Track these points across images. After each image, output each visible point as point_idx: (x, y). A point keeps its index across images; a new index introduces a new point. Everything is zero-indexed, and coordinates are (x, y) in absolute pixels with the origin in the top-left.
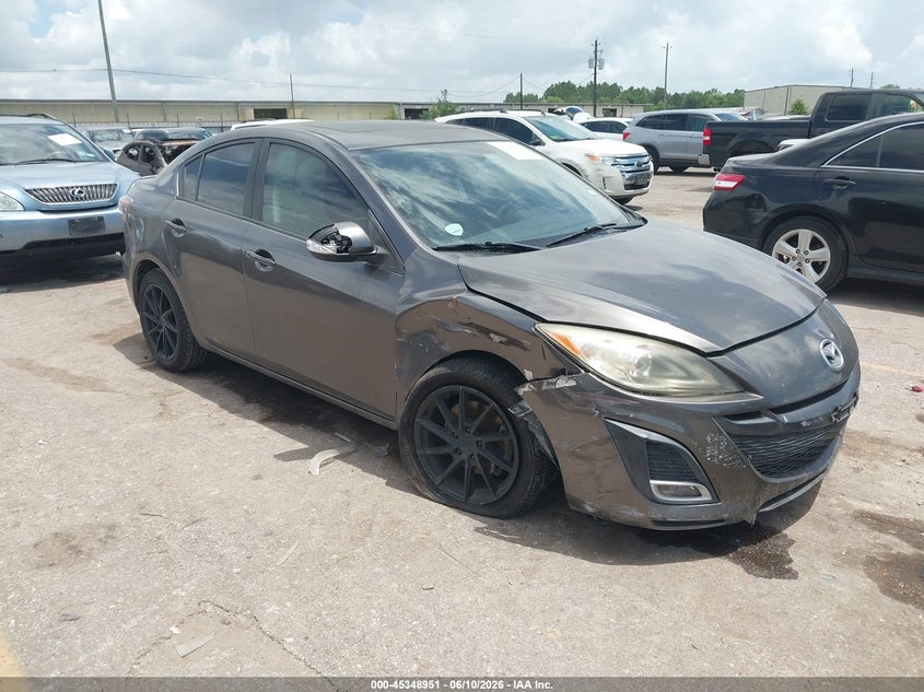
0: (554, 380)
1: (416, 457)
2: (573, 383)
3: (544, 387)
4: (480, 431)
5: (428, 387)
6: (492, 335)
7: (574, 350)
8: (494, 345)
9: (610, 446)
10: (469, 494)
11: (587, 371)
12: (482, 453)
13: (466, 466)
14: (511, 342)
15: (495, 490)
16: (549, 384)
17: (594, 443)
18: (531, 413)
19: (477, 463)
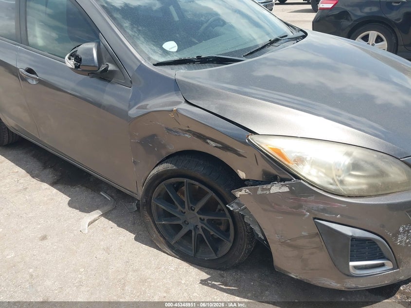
0: (269, 186)
1: (155, 225)
2: (286, 189)
3: (259, 192)
4: (203, 211)
5: (160, 178)
6: (209, 141)
7: (286, 160)
8: (211, 148)
9: (317, 239)
10: (196, 251)
11: (298, 178)
12: (204, 226)
13: (193, 234)
14: (226, 148)
15: (216, 250)
16: (263, 189)
17: (304, 237)
18: (246, 208)
19: (201, 232)
